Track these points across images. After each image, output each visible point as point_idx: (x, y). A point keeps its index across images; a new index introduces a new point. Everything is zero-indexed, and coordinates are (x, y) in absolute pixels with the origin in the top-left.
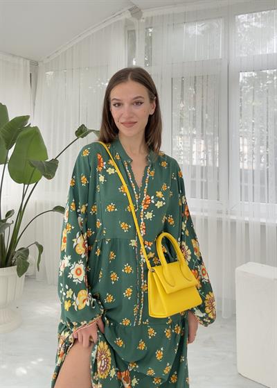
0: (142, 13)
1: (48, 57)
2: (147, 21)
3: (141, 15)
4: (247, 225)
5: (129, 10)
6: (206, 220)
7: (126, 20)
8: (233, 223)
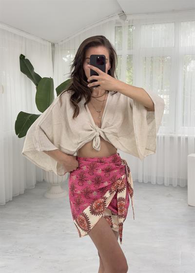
0: (126, 17)
1: (62, 41)
2: (129, 22)
3: (126, 18)
4: (187, 139)
5: (119, 14)
6: (164, 137)
7: (116, 20)
8: (179, 138)
